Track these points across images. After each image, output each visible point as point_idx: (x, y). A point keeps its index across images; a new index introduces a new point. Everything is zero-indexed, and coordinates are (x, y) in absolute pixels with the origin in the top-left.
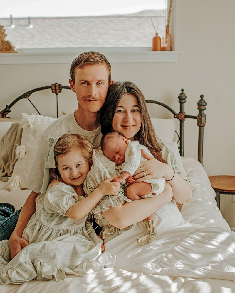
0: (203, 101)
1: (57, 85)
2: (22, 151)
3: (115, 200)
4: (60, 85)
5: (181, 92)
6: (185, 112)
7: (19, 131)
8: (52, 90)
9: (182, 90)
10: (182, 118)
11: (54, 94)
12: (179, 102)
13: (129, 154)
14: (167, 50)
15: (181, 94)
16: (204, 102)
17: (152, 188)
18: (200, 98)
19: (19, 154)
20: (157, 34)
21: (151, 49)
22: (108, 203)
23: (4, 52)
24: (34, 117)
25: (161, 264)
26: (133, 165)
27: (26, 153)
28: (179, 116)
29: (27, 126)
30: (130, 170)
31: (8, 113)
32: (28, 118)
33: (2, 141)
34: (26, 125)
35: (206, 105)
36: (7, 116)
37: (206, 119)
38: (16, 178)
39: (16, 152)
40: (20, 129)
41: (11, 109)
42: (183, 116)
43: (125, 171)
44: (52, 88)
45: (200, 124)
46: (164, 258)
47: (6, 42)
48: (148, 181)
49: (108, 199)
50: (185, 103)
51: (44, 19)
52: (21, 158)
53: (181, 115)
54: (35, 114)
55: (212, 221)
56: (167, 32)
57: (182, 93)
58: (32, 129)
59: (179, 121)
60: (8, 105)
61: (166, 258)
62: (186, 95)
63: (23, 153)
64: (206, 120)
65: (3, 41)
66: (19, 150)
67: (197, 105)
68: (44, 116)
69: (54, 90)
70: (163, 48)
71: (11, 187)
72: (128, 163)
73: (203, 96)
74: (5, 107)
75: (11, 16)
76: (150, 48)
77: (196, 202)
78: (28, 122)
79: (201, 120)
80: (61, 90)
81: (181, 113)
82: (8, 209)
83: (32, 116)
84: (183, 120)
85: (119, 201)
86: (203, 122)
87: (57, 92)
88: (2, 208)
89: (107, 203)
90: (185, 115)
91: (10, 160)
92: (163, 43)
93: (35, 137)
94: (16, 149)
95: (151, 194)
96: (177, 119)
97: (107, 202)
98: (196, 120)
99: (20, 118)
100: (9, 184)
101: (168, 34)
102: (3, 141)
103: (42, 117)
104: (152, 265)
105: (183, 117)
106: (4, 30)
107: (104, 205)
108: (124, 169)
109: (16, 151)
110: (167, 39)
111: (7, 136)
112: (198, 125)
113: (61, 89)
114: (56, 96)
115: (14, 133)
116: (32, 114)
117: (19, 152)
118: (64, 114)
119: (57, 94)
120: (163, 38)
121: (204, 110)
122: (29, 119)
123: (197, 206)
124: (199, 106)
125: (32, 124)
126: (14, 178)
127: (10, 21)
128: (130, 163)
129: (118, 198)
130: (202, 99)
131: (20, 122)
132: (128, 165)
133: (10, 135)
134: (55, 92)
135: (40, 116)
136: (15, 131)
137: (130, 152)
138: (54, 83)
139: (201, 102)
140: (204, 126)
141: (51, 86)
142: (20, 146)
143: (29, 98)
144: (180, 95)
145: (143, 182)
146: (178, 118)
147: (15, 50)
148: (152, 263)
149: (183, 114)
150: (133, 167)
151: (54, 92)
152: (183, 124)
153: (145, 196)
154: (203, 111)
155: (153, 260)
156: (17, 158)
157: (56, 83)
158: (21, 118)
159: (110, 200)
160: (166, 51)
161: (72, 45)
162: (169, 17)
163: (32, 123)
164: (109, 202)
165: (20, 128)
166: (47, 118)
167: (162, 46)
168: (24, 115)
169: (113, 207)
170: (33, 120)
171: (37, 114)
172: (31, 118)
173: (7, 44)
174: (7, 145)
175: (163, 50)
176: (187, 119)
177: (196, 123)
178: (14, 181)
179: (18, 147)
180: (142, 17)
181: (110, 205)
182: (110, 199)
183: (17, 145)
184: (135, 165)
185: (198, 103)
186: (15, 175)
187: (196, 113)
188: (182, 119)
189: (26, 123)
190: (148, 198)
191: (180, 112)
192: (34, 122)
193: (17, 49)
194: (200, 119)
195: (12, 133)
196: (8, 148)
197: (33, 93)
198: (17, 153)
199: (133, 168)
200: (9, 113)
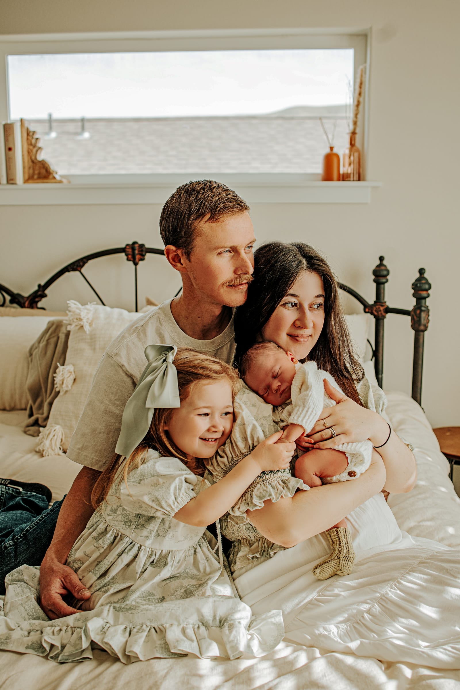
0: (423, 281)
1: (136, 245)
2: (68, 375)
3: (279, 486)
4: (142, 246)
5: (378, 262)
6: (385, 302)
7: (62, 337)
8: (127, 255)
9: (381, 259)
10: (380, 313)
11: (131, 263)
12: (375, 281)
13: (300, 387)
14: (352, 179)
15: (378, 266)
16: (425, 283)
17: (349, 462)
18: (418, 275)
19: (61, 383)
20: (332, 148)
21: (320, 177)
22: (264, 494)
23: (36, 181)
24: (91, 309)
25: (356, 626)
26: (310, 410)
27: (77, 380)
28: (375, 309)
29: (78, 327)
30: (304, 421)
31: (40, 300)
32: (80, 310)
33: (28, 355)
34: (76, 326)
35: (430, 288)
36: (40, 305)
37: (429, 315)
38: (55, 430)
39: (55, 379)
40: (65, 331)
41: (47, 292)
42: (382, 308)
43: (295, 422)
44: (127, 253)
45: (417, 326)
46: (366, 615)
47: (40, 162)
48: (340, 448)
49: (263, 485)
50: (386, 285)
51: (110, 121)
52: (65, 391)
53: (377, 307)
54: (95, 303)
55: (451, 530)
56: (352, 144)
57: (381, 264)
58: (87, 332)
59: (374, 320)
60: (43, 283)
61: (369, 614)
62: (389, 267)
63: (70, 381)
64: (430, 318)
65: (35, 161)
66: (62, 374)
67: (413, 288)
68: (112, 307)
69: (130, 257)
70: (343, 175)
71: (45, 448)
72: (300, 406)
73: (423, 271)
74: (36, 288)
75: (50, 115)
76: (318, 174)
77: (416, 487)
78: (81, 320)
79: (420, 317)
80: (144, 256)
81: (378, 304)
82: (38, 495)
83: (88, 307)
84: (382, 318)
85: (285, 488)
86: (423, 321)
87: (137, 260)
88: (27, 494)
89: (260, 493)
90: (385, 307)
91: (44, 394)
92: (344, 166)
93: (94, 350)
94: (55, 372)
95: (347, 474)
96: (369, 315)
97: (262, 491)
98: (409, 318)
99: (65, 310)
100: (41, 443)
101: (354, 148)
102: (31, 355)
103: (107, 308)
104: (338, 627)
105: (382, 312)
106: (37, 139)
107: (254, 497)
108: (292, 420)
109: (55, 377)
110: (352, 158)
111: (39, 346)
112: (413, 327)
113: (144, 253)
114: (134, 267)
115: (53, 341)
116: (89, 303)
117: (61, 378)
118: (149, 303)
119: (136, 264)
120: (344, 155)
121: (425, 298)
122: (83, 314)
123: (420, 496)
124: (415, 290)
125: (88, 324)
126: (51, 430)
127: (47, 125)
128: (304, 407)
129: (284, 483)
130: (423, 276)
131: (65, 319)
132: (300, 410)
133: (45, 343)
134: (132, 259)
135: (103, 306)
136: (54, 337)
137: (301, 384)
138: (130, 243)
139: (420, 284)
140: (426, 330)
141: (125, 248)
142: (63, 367)
143: (83, 270)
144: (378, 269)
145: (330, 448)
146: (372, 313)
147: (58, 177)
148: (339, 625)
149: (382, 306)
150: (311, 414)
151: (130, 260)
152: (382, 324)
153: (334, 479)
154: (423, 301)
155: (341, 619)
156: (57, 390)
157: (135, 243)
158: (67, 312)
159: (267, 487)
160: (350, 180)
161: (160, 170)
162: (356, 115)
163: (87, 322)
164: (264, 490)
165: (63, 330)
166: (116, 311)
167: (341, 172)
168: (73, 305)
169: (273, 501)
170: (90, 316)
171: (97, 304)
172: (86, 311)
173: (41, 166)
174: (39, 363)
175: (343, 180)
176: (389, 315)
177: (410, 323)
178: (51, 436)
179: (61, 368)
180: (292, 118)
181: (269, 498)
182: (268, 483)
183: (58, 364)
184: (314, 411)
185: (413, 284)
186: (53, 425)
187: (410, 304)
188: (380, 316)
189: (75, 320)
190: (339, 482)
191: (375, 302)
192: (91, 319)
193: (61, 176)
194: (417, 317)
195: (48, 340)
196: (39, 368)
197: (90, 262)
198: (58, 380)
199: (311, 417)
200: (44, 300)
